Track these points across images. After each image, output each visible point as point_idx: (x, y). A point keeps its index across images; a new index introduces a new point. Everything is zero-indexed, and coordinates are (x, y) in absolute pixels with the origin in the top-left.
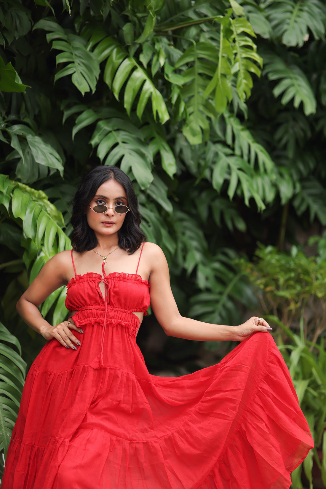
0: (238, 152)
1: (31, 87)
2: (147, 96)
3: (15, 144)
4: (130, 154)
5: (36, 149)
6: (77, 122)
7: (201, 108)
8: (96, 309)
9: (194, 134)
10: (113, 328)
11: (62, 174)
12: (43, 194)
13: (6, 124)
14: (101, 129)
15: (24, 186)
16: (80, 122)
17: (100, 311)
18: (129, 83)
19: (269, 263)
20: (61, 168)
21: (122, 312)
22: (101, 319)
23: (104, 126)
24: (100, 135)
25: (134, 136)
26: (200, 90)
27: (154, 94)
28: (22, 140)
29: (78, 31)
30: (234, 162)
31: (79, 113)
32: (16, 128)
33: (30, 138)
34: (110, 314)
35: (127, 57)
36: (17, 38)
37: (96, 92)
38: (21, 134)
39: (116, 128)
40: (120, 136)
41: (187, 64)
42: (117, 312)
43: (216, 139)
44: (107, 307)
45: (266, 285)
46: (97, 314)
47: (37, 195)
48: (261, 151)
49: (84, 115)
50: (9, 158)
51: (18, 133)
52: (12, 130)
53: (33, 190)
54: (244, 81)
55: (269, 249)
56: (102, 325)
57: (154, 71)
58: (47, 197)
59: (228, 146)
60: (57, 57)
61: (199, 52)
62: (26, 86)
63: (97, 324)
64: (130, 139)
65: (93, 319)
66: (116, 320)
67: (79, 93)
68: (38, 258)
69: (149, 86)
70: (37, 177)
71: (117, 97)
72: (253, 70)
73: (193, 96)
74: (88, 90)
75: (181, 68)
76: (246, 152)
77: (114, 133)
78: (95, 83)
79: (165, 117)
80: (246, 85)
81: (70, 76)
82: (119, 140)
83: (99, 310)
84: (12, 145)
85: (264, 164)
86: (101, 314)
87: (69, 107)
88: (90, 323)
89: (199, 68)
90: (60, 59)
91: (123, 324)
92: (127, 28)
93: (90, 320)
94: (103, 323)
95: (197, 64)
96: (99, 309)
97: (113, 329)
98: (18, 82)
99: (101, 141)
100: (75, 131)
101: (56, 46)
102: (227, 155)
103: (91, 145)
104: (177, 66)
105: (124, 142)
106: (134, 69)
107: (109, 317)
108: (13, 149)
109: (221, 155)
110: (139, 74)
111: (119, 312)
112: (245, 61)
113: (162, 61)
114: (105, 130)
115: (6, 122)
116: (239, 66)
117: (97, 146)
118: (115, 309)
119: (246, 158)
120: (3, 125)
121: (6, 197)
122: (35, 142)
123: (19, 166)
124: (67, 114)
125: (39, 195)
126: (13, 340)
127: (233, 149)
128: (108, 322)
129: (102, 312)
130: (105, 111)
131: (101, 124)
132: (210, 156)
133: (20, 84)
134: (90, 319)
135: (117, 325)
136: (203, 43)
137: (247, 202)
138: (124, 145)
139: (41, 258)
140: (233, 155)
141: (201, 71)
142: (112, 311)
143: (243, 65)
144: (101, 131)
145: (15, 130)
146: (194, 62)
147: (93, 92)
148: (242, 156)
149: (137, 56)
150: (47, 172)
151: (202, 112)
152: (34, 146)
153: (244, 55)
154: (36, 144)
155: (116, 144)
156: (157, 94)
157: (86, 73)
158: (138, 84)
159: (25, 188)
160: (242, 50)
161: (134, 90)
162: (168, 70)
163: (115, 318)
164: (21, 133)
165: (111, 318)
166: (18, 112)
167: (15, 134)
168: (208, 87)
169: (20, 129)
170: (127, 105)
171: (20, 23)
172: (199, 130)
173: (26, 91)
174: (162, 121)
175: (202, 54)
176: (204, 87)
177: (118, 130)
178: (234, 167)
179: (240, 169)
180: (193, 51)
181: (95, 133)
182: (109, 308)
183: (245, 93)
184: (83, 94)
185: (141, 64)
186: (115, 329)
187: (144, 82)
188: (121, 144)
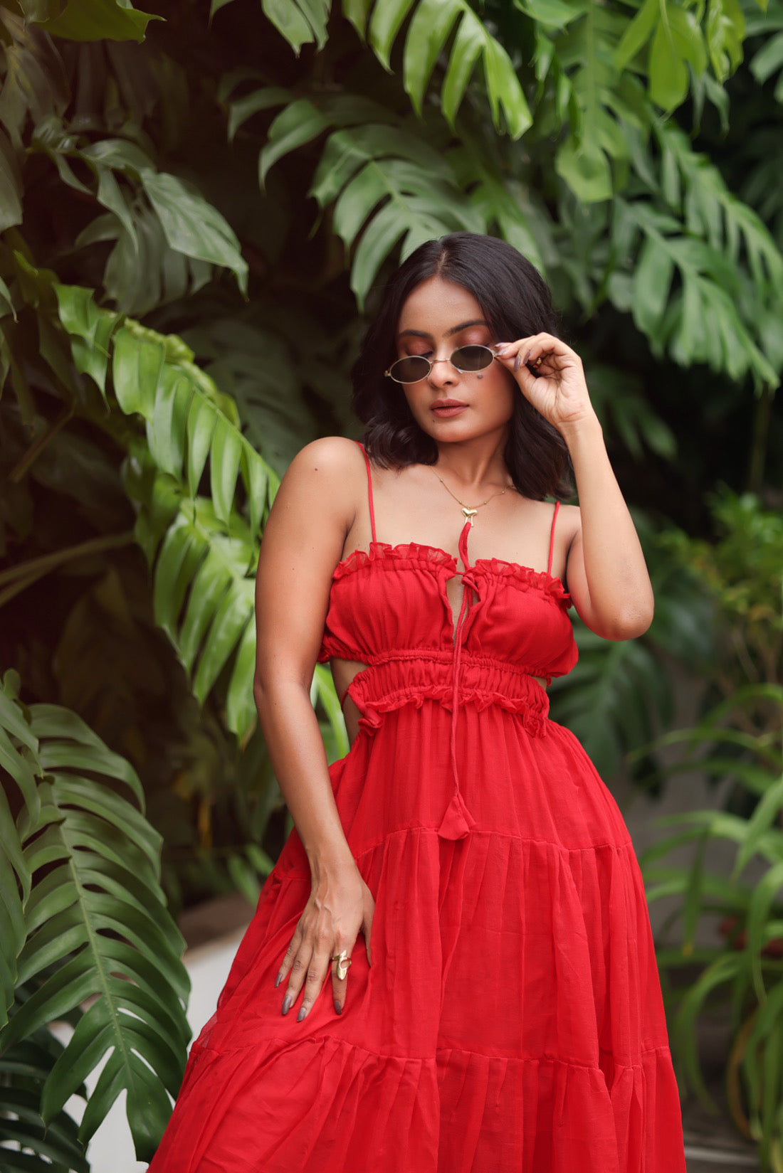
0: (694, 226)
1: (164, 20)
2: (469, 56)
3: (108, 195)
4: (426, 226)
5: (171, 212)
6: (272, 132)
7: (606, 98)
8: (424, 660)
9: (588, 172)
10: (479, 714)
11: (243, 285)
12: (177, 344)
13: (76, 138)
14: (339, 155)
16: (280, 136)
17: (438, 666)
18: (418, 20)
19: (758, 543)
20: (239, 266)
21: (501, 671)
22: (443, 690)
23: (347, 147)
24: (337, 172)
25: (433, 174)
26: (603, 46)
27: (489, 52)
28: (127, 183)
30: (686, 254)
31: (278, 109)
32: (105, 152)
33: (147, 176)
34: (467, 675)
37: (328, 44)
38: (122, 167)
39: (379, 153)
40: (394, 176)
42: (488, 669)
43: (635, 191)
44: (459, 654)
45: (752, 603)
46: (428, 673)
47: (166, 348)
48: (753, 224)
49: (289, 116)
50: (85, 238)
51: (112, 164)
52: (96, 155)
54: (725, 21)
55: (749, 503)
56: (447, 706)
58: (191, 355)
59: (669, 211)
62: (147, 17)
63: (431, 703)
64: (422, 182)
65: (415, 689)
66: (485, 692)
67: (286, 45)
68: (172, 531)
69: (474, 32)
70: (155, 297)
71: (383, 58)
74: (310, 39)
76: (715, 226)
77: (375, 167)
78: (325, 20)
79: (521, 120)
80: (730, 31)
82: (393, 187)
83: (434, 663)
84: (102, 199)
85: (763, 259)
86: (440, 676)
87: (240, 93)
88: (411, 705)
91: (509, 703)
93: (407, 696)
94: (451, 701)
96: (435, 660)
97: (479, 719)
98: (125, 4)
99: (343, 188)
100: (267, 160)
102: (670, 235)
103: (314, 200)
105: (406, 194)
107: (467, 684)
108: (104, 210)
109: (653, 234)
111: (492, 670)
114: (351, 158)
115: (73, 133)
117: (333, 202)
118: (483, 660)
119: (716, 241)
120: (67, 143)
121: (96, 352)
122: (163, 189)
123: (112, 262)
124: (238, 113)
126: (120, 768)
127: (682, 219)
128: (467, 699)
129: (445, 668)
130: (346, 104)
131: (339, 140)
132: (623, 237)
133: (129, 10)
134: (407, 690)
135: (490, 708)
138: (406, 200)
139: (180, 532)
140: (681, 235)
142: (473, 667)
144: (341, 163)
145: (104, 156)
147: (321, 46)
148: (705, 238)
151: (606, 108)
152: (164, 202)
154: (167, 195)
155: (385, 200)
156: (496, 53)
158: (441, 24)
161: (431, 42)
163: (483, 685)
164: (121, 164)
165: (472, 686)
166: (99, 109)
167: (106, 167)
168: (627, 37)
169: (116, 154)
170: (413, 86)
172: (600, 158)
173: (146, 35)
174: (515, 129)
176: (615, 38)
177: (389, 157)
178: (689, 271)
179: (704, 275)
181: (324, 166)
182: (466, 657)
183: (727, 53)
184: (297, 49)
186: (484, 718)
187: (460, 16)
188: (398, 198)
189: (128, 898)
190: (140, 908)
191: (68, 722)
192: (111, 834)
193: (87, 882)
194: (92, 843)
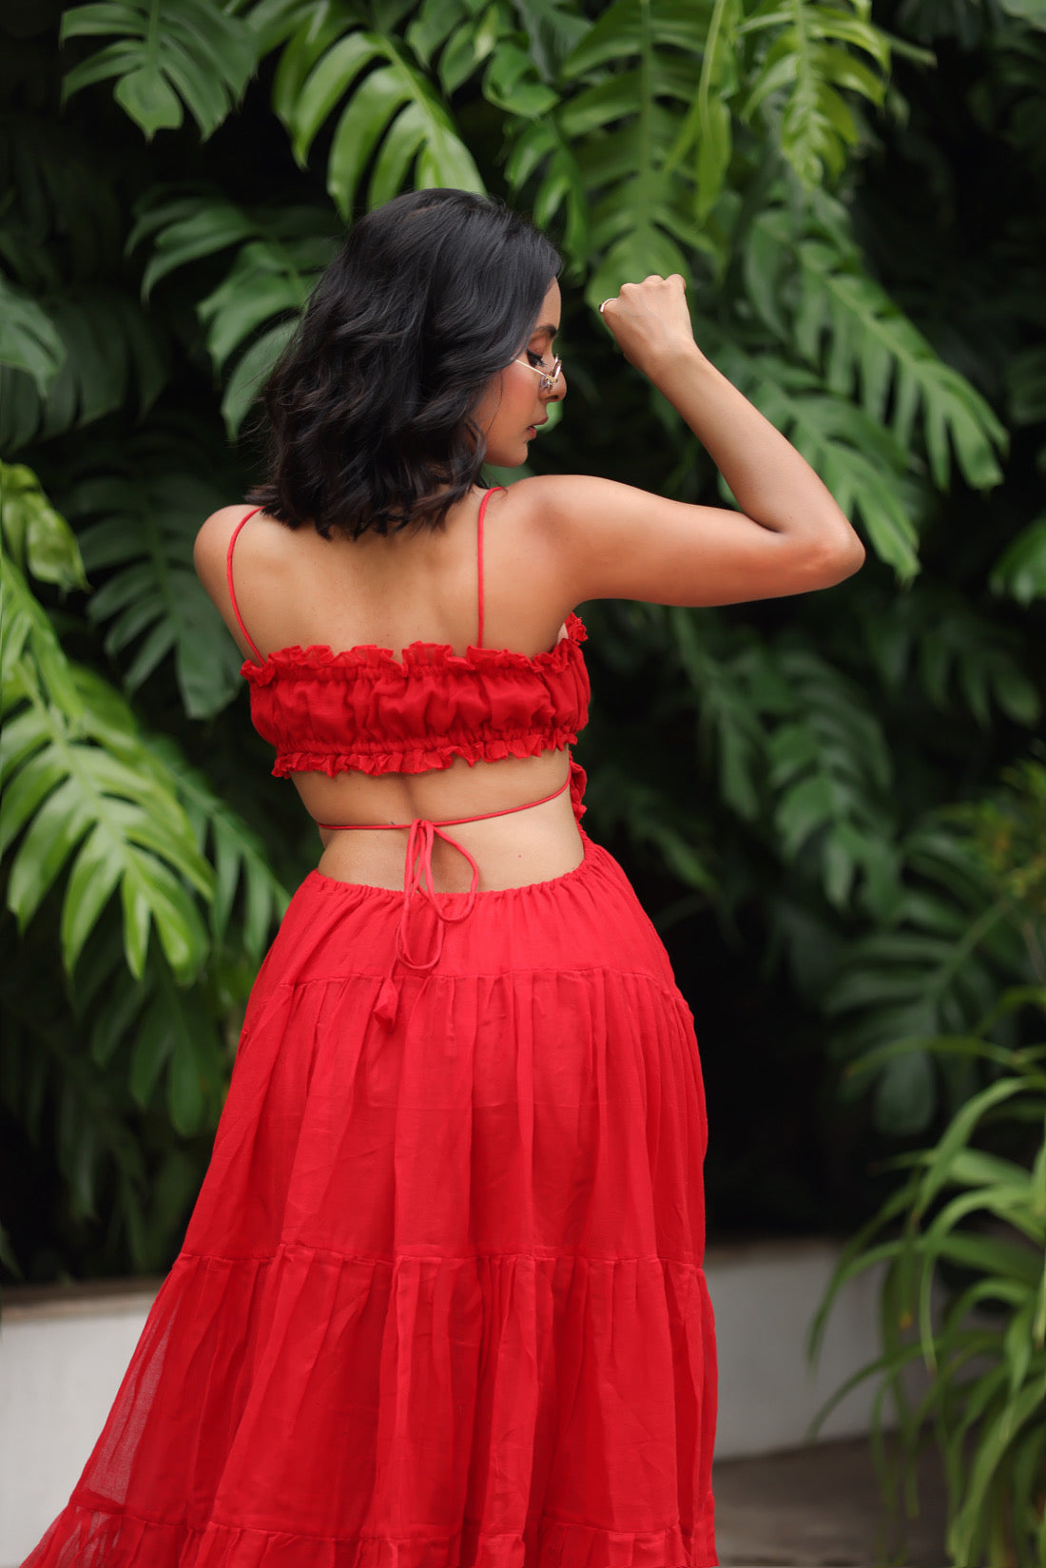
0: (839, 380)
2: (408, 151)
7: (663, 216)
14: (248, 266)
18: (353, 113)
23: (261, 257)
26: (660, 153)
27: (432, 148)
30: (817, 416)
35: (361, 28)
41: (610, 66)
47: (3, 481)
48: (948, 387)
54: (819, 120)
57: (453, 77)
59: (802, 364)
60: (66, 15)
61: (656, 24)
67: (136, 130)
69: (423, 122)
71: (300, 154)
72: (852, 82)
73: (633, 174)
74: (174, 120)
75: (586, 79)
77: (296, 279)
81: (115, 80)
89: (656, 80)
90: (78, 25)
95: (652, 66)
99: (230, 302)
100: (155, 271)
102: (795, 392)
104: (572, 70)
106: (378, 62)
110: (389, 83)
112: (818, 53)
113: (484, 45)
116: (798, 67)
119: (874, 405)
125: (12, 480)
127: (823, 373)
131: (253, 251)
140: (819, 391)
141: (663, 89)
143: (815, 64)
144: (248, 274)
146: (634, 62)
147: (205, 136)
148: (856, 397)
149: (400, 30)
150: (66, 412)
151: (660, 227)
153: (819, 31)
155: (287, 314)
156: (448, 149)
157: (186, 75)
161: (366, 137)
162: (504, 75)
168: (679, 140)
170: (339, 187)
175: (672, 32)
176: (669, 142)
178: (815, 433)
179: (838, 439)
180: (636, 21)
183: (821, 156)
184: (150, 134)
185: (408, 54)
187: (404, 105)
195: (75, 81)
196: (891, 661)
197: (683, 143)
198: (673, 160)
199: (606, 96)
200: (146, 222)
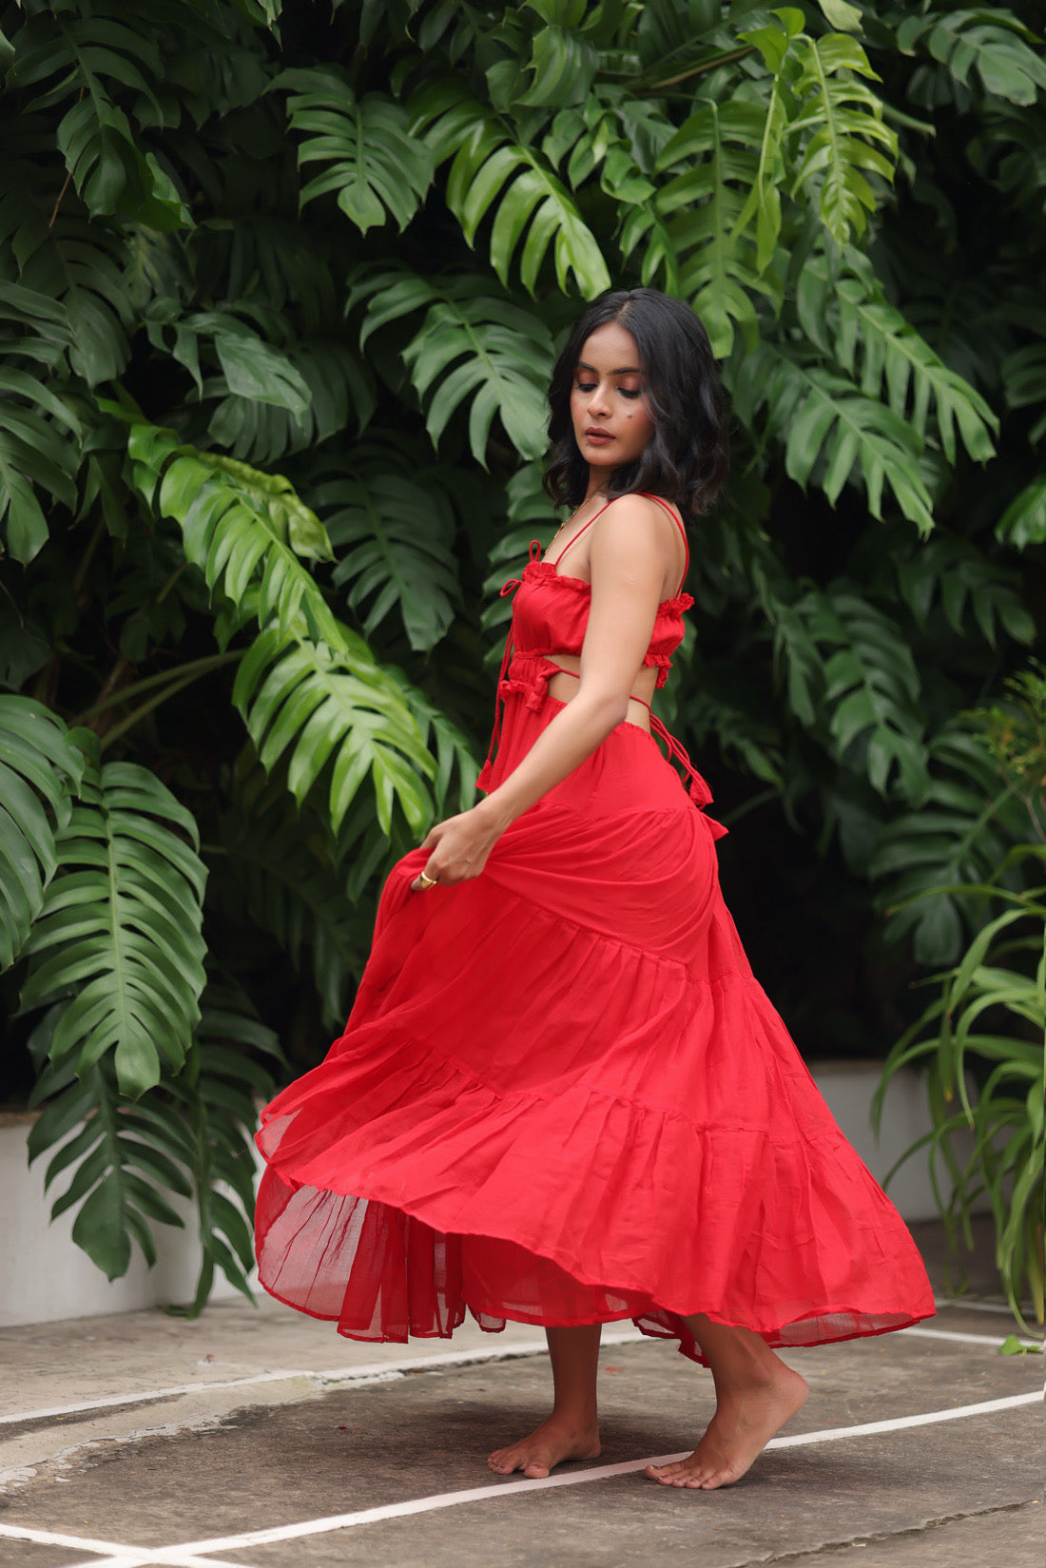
0: (871, 386)
2: (547, 233)
3: (183, 352)
4: (504, 378)
5: (236, 364)
6: (371, 306)
7: (734, 269)
14: (434, 322)
15: (237, 465)
16: (381, 310)
18: (505, 206)
20: (299, 408)
23: (442, 314)
24: (429, 336)
25: (520, 335)
26: (730, 223)
27: (565, 230)
28: (205, 343)
29: (397, 95)
30: (854, 415)
35: (506, 143)
36: (223, 114)
37: (409, 229)
38: (207, 332)
39: (477, 319)
40: (484, 338)
41: (691, 159)
43: (808, 357)
47: (268, 486)
48: (954, 386)
49: (393, 294)
51: (200, 331)
52: (189, 324)
53: (259, 474)
54: (847, 194)
57: (577, 177)
59: (845, 374)
60: (301, 147)
61: (724, 127)
64: (510, 342)
67: (357, 229)
69: (557, 211)
71: (469, 239)
72: (870, 164)
73: (711, 239)
74: (380, 220)
75: (673, 171)
77: (470, 330)
79: (597, 282)
80: (857, 203)
81: (336, 192)
82: (479, 347)
84: (176, 355)
87: (364, 278)
89: (725, 168)
90: (309, 153)
92: (496, 73)
95: (721, 158)
99: (426, 351)
100: (368, 328)
101: (303, 122)
102: (838, 396)
103: (400, 359)
104: (661, 165)
105: (490, 351)
106: (523, 168)
109: (819, 393)
110: (532, 183)
112: (845, 144)
113: (599, 151)
114: (445, 323)
116: (830, 155)
119: (898, 402)
121: (151, 474)
122: (242, 349)
124: (354, 297)
125: (274, 485)
127: (858, 381)
131: (437, 310)
133: (171, 202)
136: (736, 105)
137: (875, 508)
138: (490, 357)
140: (854, 395)
141: (731, 175)
143: (843, 153)
144: (435, 328)
145: (198, 325)
146: (708, 156)
147: (402, 229)
148: (884, 398)
149: (537, 142)
150: (308, 434)
151: (731, 277)
153: (845, 129)
154: (243, 353)
155: (468, 356)
156: (576, 229)
157: (385, 185)
158: (528, 206)
159: (240, 471)
160: (840, 116)
161: (516, 223)
162: (614, 173)
164: (208, 330)
167: (192, 333)
168: (744, 212)
169: (210, 323)
170: (498, 261)
171: (235, 78)
172: (727, 322)
174: (588, 293)
175: (736, 133)
176: (736, 214)
177: (482, 323)
178: (852, 424)
179: (871, 430)
180: (709, 126)
181: (421, 332)
183: (849, 222)
184: (364, 230)
185: (544, 161)
187: (544, 199)
188: (482, 355)
189: (159, 908)
190: (167, 916)
191: (144, 778)
192: (157, 858)
193: (122, 890)
194: (135, 864)
195: (307, 195)
196: (920, 600)
197: (746, 216)
198: (739, 228)
199: (689, 183)
200: (357, 292)
